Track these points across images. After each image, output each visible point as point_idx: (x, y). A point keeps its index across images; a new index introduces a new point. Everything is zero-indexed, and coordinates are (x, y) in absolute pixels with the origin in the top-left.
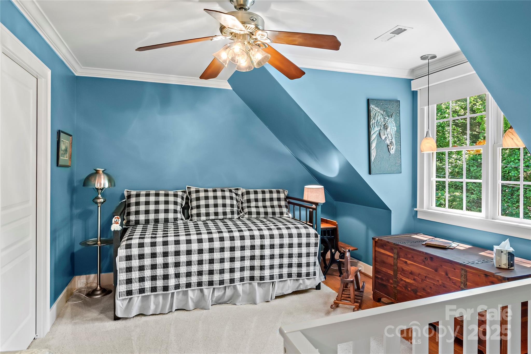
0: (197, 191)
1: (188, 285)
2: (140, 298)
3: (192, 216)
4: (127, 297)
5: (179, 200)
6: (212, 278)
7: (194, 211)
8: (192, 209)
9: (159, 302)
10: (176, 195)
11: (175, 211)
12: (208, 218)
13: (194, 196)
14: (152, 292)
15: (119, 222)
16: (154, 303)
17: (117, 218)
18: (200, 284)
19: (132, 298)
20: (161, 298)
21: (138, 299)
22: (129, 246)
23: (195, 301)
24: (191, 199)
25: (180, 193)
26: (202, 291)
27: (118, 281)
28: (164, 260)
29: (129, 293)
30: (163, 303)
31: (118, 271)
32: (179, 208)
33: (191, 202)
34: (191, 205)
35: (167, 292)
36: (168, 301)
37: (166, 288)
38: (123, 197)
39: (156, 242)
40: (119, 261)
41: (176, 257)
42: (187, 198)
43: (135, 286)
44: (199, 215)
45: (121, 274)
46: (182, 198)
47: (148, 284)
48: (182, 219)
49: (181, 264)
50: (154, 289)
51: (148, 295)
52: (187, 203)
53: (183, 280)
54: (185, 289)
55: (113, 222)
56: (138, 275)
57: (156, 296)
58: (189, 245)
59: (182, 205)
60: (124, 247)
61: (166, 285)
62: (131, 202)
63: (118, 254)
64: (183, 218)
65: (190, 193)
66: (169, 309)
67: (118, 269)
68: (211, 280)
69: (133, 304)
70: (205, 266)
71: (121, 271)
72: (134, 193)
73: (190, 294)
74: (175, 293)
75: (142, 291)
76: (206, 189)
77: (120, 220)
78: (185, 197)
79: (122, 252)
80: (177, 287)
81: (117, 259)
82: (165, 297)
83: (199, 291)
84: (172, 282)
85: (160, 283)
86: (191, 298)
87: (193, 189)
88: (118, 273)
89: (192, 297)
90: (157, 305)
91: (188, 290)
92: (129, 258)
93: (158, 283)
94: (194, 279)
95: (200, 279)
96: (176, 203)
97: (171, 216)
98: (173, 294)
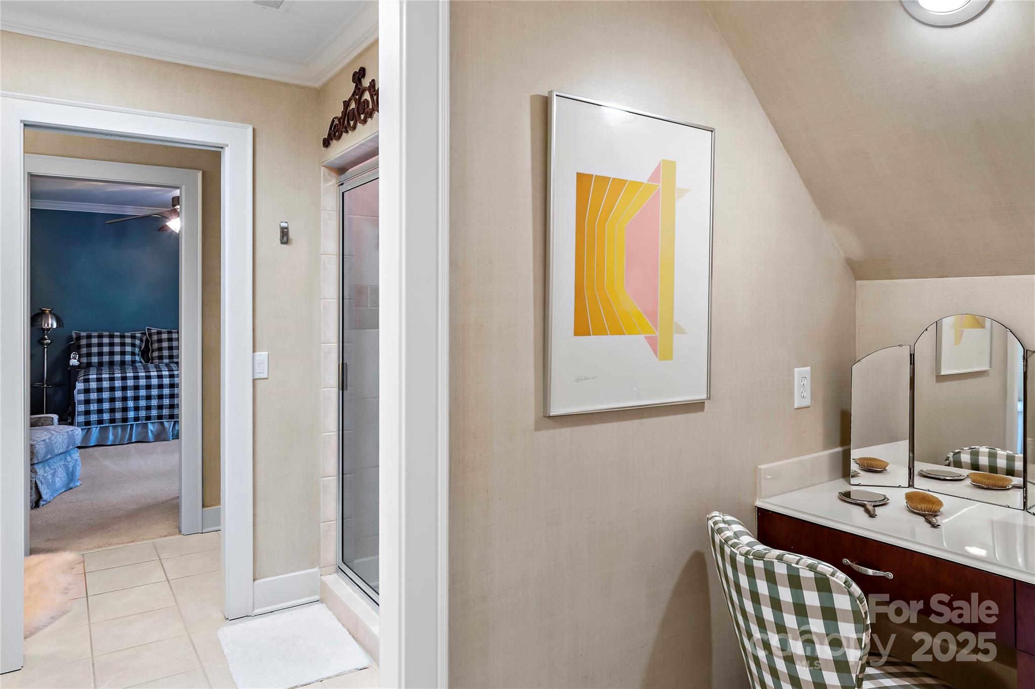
0: (159, 333)
1: (148, 418)
2: (99, 428)
3: (153, 359)
4: (85, 427)
5: (137, 342)
6: (173, 412)
7: (156, 354)
8: (153, 351)
9: (118, 433)
10: (133, 337)
11: (133, 354)
12: (171, 361)
13: (155, 337)
14: (110, 423)
15: (77, 358)
16: (113, 434)
17: (75, 354)
18: (160, 417)
19: (90, 428)
20: (120, 430)
21: (96, 430)
22: (87, 381)
23: (155, 434)
24: (152, 341)
25: (138, 335)
26: (162, 423)
27: (76, 412)
28: (122, 393)
29: (88, 423)
30: (122, 434)
31: (77, 403)
32: (137, 350)
33: (152, 344)
34: (152, 348)
35: (127, 424)
36: (127, 432)
37: (125, 420)
38: (71, 338)
39: (114, 377)
40: (78, 394)
41: (135, 391)
42: (147, 340)
43: (94, 417)
44: (161, 358)
45: (79, 406)
46: (141, 340)
47: (106, 416)
48: (141, 362)
49: (140, 398)
50: (112, 421)
51: (106, 426)
52: (147, 346)
53: (143, 413)
54: (145, 422)
55: (72, 357)
56: (96, 407)
57: (114, 427)
58: (149, 380)
59: (140, 347)
60: (82, 381)
61: (125, 417)
62: (81, 343)
63: (77, 387)
64: (143, 361)
65: (150, 335)
66: (128, 441)
67: (76, 402)
68: (171, 414)
69: (91, 434)
70: (166, 401)
71: (79, 403)
72: (83, 334)
73: (150, 427)
74: (135, 425)
75: (100, 422)
76: (169, 330)
77: (77, 356)
78: (144, 339)
79: (80, 386)
80: (136, 419)
81: (75, 392)
82: (124, 428)
83: (159, 424)
84: (131, 414)
85: (118, 415)
86: (150, 430)
87: (154, 330)
88: (77, 404)
89: (152, 429)
90: (115, 436)
91: (147, 423)
92: (87, 391)
93: (116, 415)
94: (154, 413)
95: (160, 413)
96: (133, 345)
97: (128, 358)
98: (132, 425)
